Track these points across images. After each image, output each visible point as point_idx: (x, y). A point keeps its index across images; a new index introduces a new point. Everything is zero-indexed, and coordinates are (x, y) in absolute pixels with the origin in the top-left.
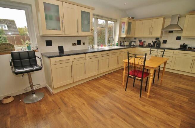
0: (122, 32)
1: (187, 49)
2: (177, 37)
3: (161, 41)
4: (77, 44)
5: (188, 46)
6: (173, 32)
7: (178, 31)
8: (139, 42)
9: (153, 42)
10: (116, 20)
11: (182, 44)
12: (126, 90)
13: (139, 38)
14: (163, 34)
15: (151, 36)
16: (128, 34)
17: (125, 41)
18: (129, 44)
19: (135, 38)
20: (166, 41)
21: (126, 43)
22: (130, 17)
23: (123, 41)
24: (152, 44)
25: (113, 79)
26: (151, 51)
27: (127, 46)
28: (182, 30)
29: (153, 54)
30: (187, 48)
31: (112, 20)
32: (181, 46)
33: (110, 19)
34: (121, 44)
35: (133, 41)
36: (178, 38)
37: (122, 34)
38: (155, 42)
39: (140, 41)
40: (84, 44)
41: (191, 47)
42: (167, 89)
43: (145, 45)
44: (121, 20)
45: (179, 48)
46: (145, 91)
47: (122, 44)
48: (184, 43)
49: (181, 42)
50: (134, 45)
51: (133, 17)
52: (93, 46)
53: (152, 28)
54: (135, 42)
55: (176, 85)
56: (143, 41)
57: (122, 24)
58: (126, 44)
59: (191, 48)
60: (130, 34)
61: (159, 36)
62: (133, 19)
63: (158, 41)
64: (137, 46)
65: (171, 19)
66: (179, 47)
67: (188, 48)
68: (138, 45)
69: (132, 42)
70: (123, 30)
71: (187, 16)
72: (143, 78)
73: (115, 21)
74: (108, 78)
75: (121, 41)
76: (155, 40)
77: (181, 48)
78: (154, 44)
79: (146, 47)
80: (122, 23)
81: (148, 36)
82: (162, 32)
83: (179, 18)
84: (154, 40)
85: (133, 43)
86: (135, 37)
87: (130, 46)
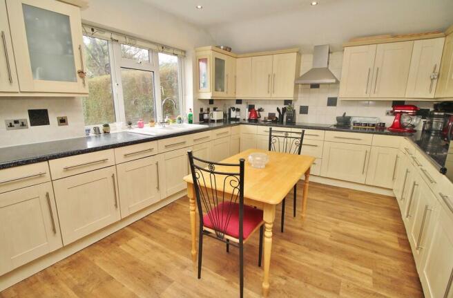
0: (202, 85)
1: (352, 128)
2: (329, 98)
3: (297, 108)
4: (32, 125)
5: (353, 120)
6: (321, 86)
7: (329, 84)
8: (249, 111)
9: (278, 110)
10: (185, 52)
11: (341, 115)
12: (199, 277)
13: (247, 101)
14: (300, 90)
15: (275, 96)
16: (216, 90)
17: (215, 109)
18: (225, 115)
19: (239, 102)
20: (307, 107)
21: (215, 113)
22: (219, 47)
23: (208, 110)
24: (277, 115)
25: (171, 230)
26: (273, 138)
27: (219, 121)
28: (338, 82)
29: (277, 144)
30: (352, 124)
31: (171, 51)
32: (338, 119)
33: (164, 48)
34: (201, 116)
35: (234, 109)
36: (332, 102)
37: (202, 89)
38: (284, 110)
39: (251, 108)
40: (63, 121)
41: (358, 122)
42: (317, 247)
43: (262, 119)
44: (196, 51)
45: (335, 126)
46: (260, 265)
47: (206, 116)
48: (345, 114)
49: (338, 111)
50: (238, 117)
51: (227, 47)
52: (106, 126)
53: (274, 75)
54: (238, 110)
55: (336, 228)
56: (256, 108)
57: (201, 64)
58: (217, 116)
59: (359, 124)
60: (223, 90)
61: (289, 95)
62: (228, 53)
63: (290, 108)
64: (244, 120)
65: (312, 56)
66: (335, 122)
67: (354, 124)
68: (247, 118)
69: (232, 111)
70: (203, 79)
71: (346, 49)
72: (244, 239)
73: (179, 53)
74: (157, 227)
75: (202, 110)
76: (284, 106)
77: (340, 124)
78: (281, 116)
79: (265, 123)
80: (200, 60)
81: (266, 96)
82: (296, 85)
83: (329, 53)
84: (281, 107)
85: (233, 114)
86: (239, 97)
87: (228, 121)
